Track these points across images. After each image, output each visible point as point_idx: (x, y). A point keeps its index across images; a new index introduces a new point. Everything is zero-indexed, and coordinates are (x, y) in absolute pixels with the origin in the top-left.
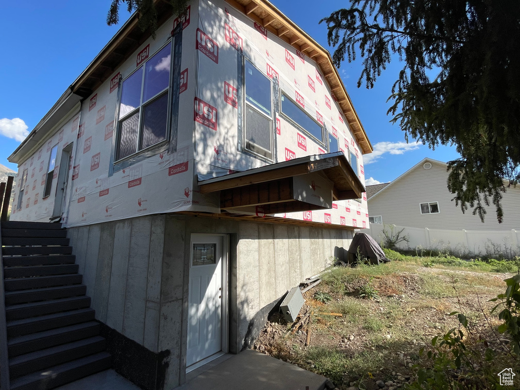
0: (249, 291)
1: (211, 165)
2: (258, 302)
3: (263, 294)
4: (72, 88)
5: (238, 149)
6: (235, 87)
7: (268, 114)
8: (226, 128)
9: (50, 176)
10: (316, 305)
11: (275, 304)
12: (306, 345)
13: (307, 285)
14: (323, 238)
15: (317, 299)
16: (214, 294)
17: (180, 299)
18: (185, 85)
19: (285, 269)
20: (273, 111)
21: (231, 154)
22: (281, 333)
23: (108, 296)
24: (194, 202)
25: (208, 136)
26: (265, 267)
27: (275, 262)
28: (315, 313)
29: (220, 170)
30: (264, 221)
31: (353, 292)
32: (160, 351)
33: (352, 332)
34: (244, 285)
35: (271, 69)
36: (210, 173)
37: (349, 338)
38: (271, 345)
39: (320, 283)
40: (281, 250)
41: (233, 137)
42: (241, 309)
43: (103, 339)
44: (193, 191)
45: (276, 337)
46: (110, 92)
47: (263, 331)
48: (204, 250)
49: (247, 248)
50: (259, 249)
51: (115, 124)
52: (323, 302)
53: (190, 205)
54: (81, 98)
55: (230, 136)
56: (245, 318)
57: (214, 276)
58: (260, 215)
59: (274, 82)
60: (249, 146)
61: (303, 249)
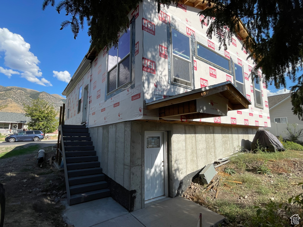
0: (179, 164)
1: (152, 93)
2: (185, 170)
3: (188, 166)
4: (86, 56)
5: (168, 83)
6: (166, 47)
7: (188, 59)
8: (160, 71)
9: (80, 102)
10: (224, 176)
11: (197, 173)
12: (215, 198)
13: (219, 163)
14: (232, 133)
15: (225, 172)
16: (159, 164)
17: (140, 165)
18: (138, 51)
19: (204, 152)
20: (191, 56)
21: (164, 86)
22: (200, 189)
23: (108, 161)
24: (144, 115)
25: (150, 77)
26: (190, 151)
27: (196, 148)
28: (223, 180)
29: (158, 96)
30: (189, 123)
31: (252, 169)
32: (131, 190)
33: (247, 194)
34: (176, 160)
35: (189, 30)
36: (152, 98)
37: (244, 197)
38: (193, 196)
39: (229, 162)
40: (200, 141)
41: (165, 76)
42: (175, 173)
43: (106, 182)
44: (143, 109)
45: (197, 191)
46: (103, 57)
47: (189, 188)
48: (153, 140)
49: (177, 139)
50: (186, 140)
51: (106, 74)
52: (230, 174)
53: (142, 116)
54: (91, 61)
55: (163, 76)
56: (177, 179)
57: (159, 154)
58: (183, 120)
59: (192, 37)
60: (175, 80)
61: (216, 141)
